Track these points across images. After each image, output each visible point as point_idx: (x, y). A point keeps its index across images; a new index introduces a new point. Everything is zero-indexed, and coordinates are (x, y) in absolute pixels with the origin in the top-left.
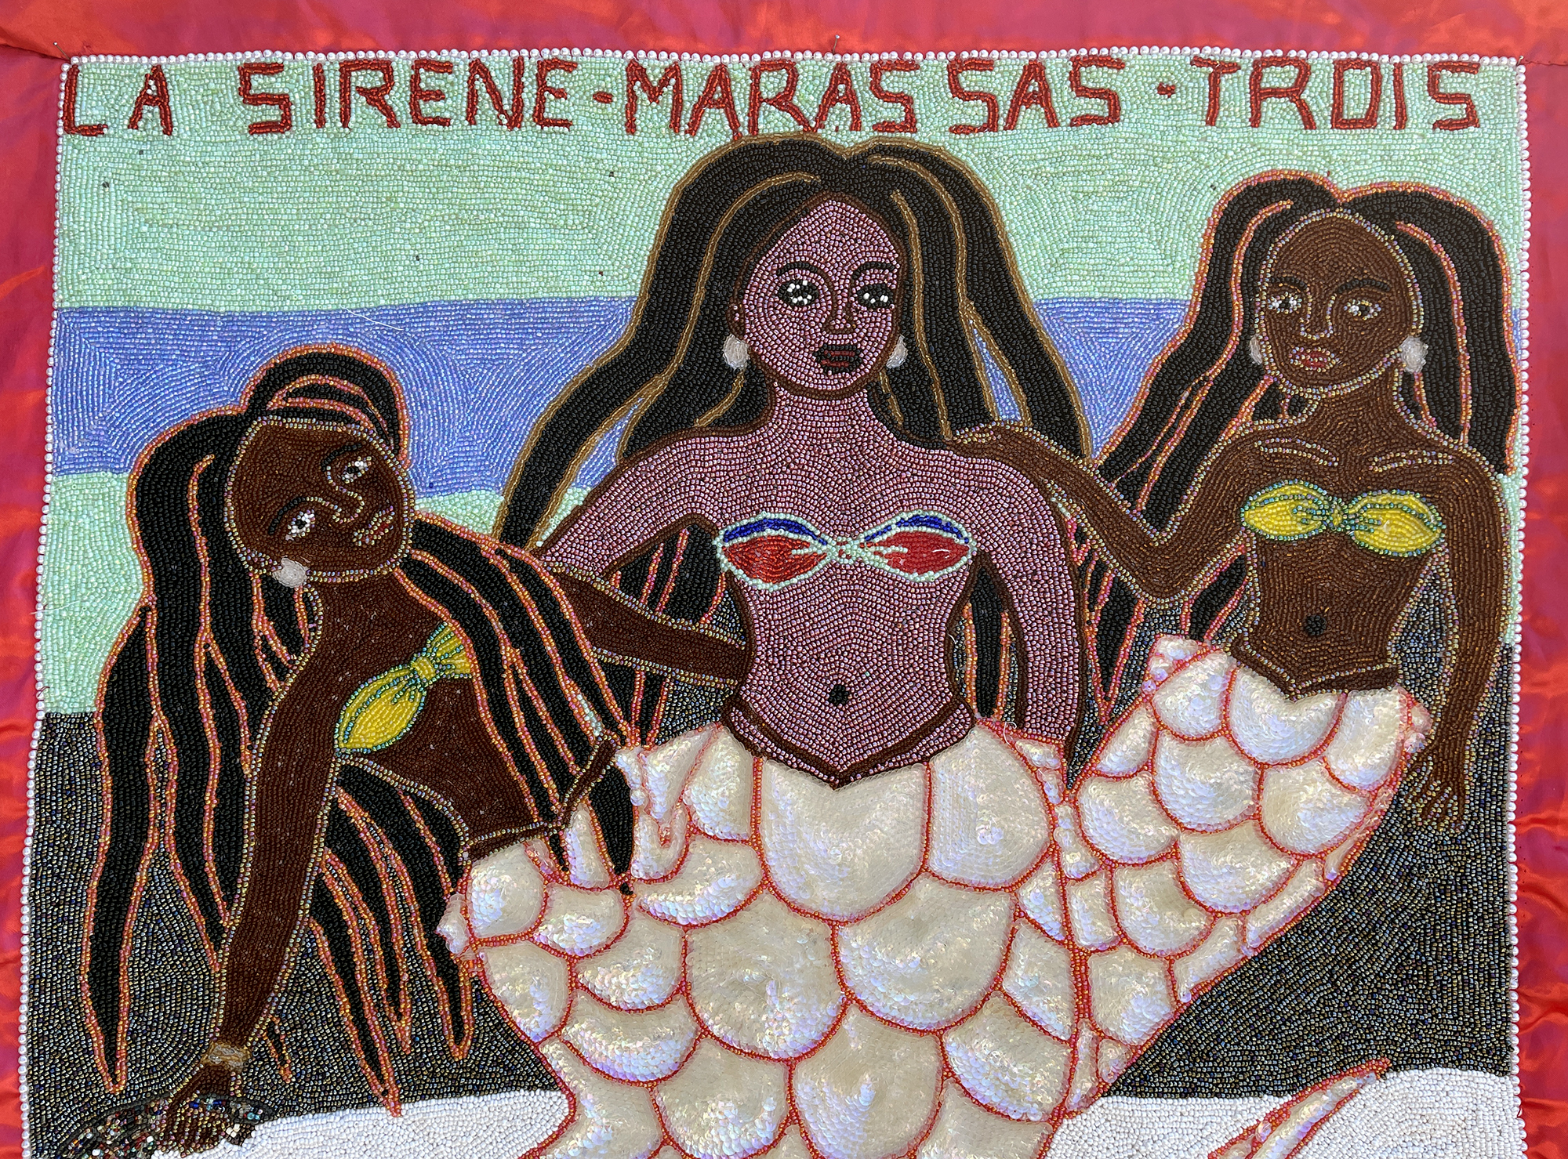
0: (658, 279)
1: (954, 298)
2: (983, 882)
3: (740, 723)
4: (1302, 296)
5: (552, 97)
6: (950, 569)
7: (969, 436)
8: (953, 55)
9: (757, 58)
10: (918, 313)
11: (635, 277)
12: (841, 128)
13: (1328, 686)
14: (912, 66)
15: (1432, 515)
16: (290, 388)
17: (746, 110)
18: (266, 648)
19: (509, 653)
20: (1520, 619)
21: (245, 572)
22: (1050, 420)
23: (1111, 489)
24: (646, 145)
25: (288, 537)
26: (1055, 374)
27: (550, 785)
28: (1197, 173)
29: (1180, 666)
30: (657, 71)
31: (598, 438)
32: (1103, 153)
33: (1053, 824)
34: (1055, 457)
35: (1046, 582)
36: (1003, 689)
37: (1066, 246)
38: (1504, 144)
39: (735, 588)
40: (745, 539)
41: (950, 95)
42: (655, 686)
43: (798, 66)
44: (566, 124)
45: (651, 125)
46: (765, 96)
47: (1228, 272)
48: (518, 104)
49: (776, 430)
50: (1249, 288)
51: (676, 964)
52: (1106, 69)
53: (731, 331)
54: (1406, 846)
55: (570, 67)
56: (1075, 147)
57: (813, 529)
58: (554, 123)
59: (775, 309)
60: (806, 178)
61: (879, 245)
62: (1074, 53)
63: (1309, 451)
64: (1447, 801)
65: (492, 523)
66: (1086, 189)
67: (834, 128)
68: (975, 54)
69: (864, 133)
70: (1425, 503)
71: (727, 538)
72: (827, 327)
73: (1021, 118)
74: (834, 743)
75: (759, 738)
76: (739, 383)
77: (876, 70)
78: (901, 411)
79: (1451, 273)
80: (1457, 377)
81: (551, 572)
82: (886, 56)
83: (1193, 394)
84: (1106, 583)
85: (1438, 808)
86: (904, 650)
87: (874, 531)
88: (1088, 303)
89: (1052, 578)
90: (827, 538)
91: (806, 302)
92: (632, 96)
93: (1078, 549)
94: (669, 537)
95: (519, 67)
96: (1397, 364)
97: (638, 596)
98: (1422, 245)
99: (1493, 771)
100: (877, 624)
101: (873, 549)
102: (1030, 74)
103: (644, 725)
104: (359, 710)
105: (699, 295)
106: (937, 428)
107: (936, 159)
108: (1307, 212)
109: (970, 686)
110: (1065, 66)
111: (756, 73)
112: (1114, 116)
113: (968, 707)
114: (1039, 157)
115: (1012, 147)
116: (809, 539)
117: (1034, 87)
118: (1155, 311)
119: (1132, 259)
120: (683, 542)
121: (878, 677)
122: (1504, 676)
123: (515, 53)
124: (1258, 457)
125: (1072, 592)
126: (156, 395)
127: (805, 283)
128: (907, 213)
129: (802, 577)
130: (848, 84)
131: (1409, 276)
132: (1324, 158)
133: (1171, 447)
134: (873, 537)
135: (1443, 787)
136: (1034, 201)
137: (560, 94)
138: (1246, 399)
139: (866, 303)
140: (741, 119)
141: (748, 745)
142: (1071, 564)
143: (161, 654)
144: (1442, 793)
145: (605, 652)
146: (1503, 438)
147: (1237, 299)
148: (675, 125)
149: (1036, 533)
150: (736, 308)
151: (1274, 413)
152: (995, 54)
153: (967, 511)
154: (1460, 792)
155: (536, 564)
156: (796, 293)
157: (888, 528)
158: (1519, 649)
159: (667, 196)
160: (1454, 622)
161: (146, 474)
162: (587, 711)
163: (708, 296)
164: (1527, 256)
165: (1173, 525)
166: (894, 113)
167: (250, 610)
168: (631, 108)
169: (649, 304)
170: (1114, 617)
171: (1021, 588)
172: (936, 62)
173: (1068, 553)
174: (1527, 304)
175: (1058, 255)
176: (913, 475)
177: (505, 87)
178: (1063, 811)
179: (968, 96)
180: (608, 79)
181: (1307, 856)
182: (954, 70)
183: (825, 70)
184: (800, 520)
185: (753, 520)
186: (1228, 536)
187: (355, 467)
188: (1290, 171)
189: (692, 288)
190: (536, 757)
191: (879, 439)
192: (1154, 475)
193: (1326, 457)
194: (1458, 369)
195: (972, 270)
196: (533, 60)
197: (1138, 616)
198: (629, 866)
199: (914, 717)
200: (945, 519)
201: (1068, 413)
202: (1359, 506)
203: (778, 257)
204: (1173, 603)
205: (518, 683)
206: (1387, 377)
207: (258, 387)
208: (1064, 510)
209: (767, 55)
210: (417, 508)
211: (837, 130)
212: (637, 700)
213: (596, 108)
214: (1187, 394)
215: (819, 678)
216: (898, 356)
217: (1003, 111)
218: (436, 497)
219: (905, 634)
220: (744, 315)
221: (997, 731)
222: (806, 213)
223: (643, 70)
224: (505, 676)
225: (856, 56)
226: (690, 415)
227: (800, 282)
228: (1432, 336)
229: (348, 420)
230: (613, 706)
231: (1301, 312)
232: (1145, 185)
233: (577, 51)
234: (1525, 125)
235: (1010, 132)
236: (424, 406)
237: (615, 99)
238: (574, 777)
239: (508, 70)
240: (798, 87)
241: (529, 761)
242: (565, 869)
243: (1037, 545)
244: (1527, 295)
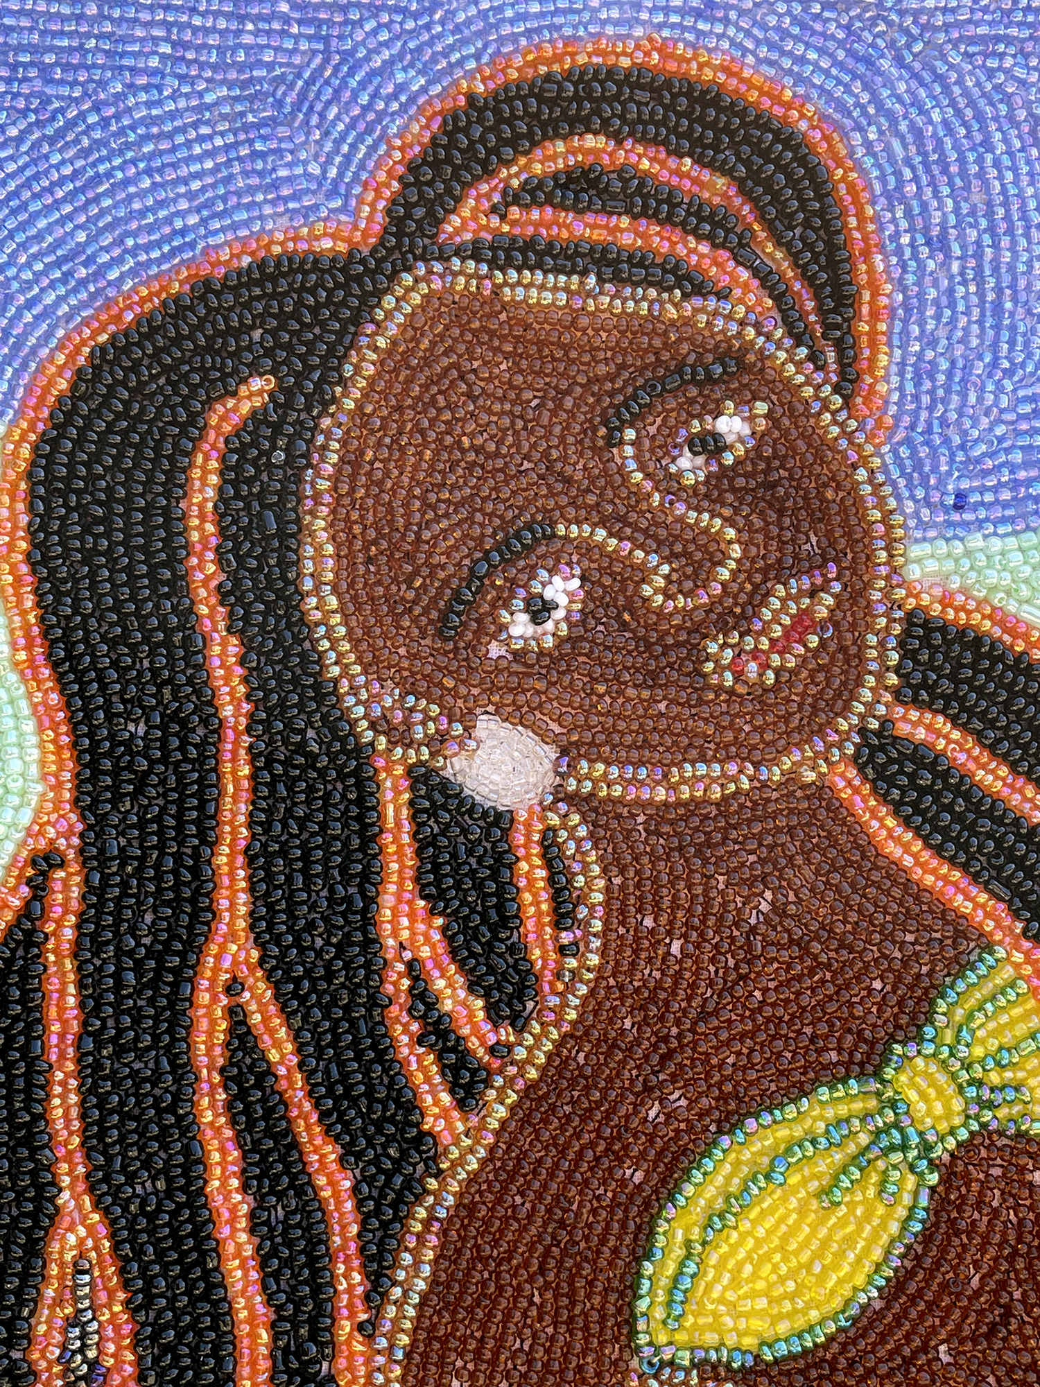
16: (513, 175)
18: (422, 998)
21: (362, 753)
25: (495, 650)
104: (715, 1222)
126: (97, 179)
143: (91, 1006)
161: (61, 428)
167: (369, 880)
187: (716, 436)
207: (412, 168)
210: (914, 573)
218: (976, 541)
229: (693, 284)
236: (940, 245)
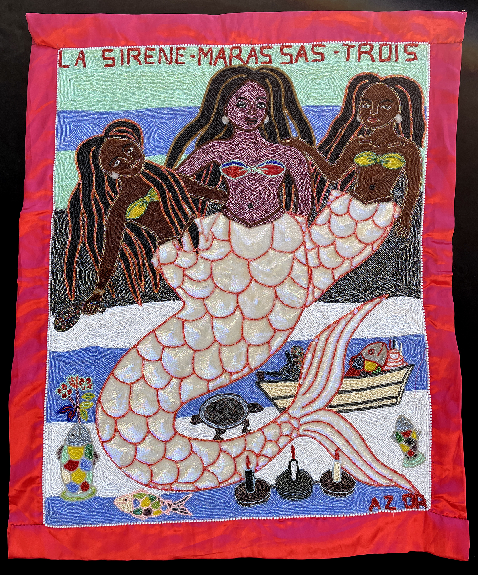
0: (206, 102)
1: (281, 106)
2: (286, 251)
3: (226, 212)
4: (371, 104)
5: (180, 56)
6: (279, 174)
7: (284, 140)
8: (281, 44)
9: (231, 46)
10: (272, 110)
11: (200, 101)
12: (253, 63)
13: (375, 202)
14: (271, 47)
15: (402, 159)
16: (114, 130)
17: (229, 59)
18: (109, 193)
19: (168, 194)
20: (425, 185)
21: (104, 175)
22: (305, 136)
23: (321, 154)
24: (203, 68)
25: (114, 167)
26: (307, 125)
27: (179, 227)
28: (344, 73)
29: (337, 198)
30: (206, 49)
31: (190, 142)
32: (320, 68)
33: (304, 236)
34: (307, 146)
35: (304, 177)
36: (292, 204)
37: (310, 92)
38: (424, 64)
39: (224, 179)
40: (227, 167)
41: (281, 54)
42: (204, 203)
43: (242, 48)
44: (183, 63)
45: (204, 63)
46: (233, 55)
47: (351, 99)
48: (171, 58)
49: (235, 139)
50: (357, 103)
51: (210, 270)
52: (321, 47)
53: (224, 115)
54: (394, 242)
55: (184, 49)
56: (313, 67)
57: (244, 164)
58: (180, 63)
59: (235, 109)
60: (244, 76)
61: (262, 92)
62: (312, 43)
63: (372, 143)
64: (405, 230)
65: (164, 162)
66: (315, 78)
67: (251, 63)
68: (287, 44)
69: (258, 64)
70: (401, 156)
71: (223, 166)
72: (249, 113)
73: (299, 60)
74: (249, 218)
75: (230, 215)
76: (226, 127)
77: (262, 49)
78: (267, 134)
79: (409, 98)
80: (409, 124)
81: (179, 175)
82: (264, 45)
83: (342, 129)
84: (319, 177)
85: (402, 232)
86: (267, 195)
87: (260, 164)
88: (315, 107)
89: (305, 176)
90: (248, 166)
91: (243, 107)
92: (200, 56)
93: (312, 169)
94: (208, 166)
95: (172, 49)
96: (395, 121)
97: (200, 181)
98: (401, 90)
99: (417, 223)
100: (261, 188)
101: (260, 169)
102: (301, 49)
103: (202, 213)
104: (131, 209)
105: (216, 105)
106: (276, 138)
107: (277, 71)
108: (372, 83)
109: (284, 203)
110: (310, 47)
111: (231, 50)
112: (323, 59)
113: (283, 208)
114: (303, 70)
115: (296, 67)
116: (244, 167)
117: (302, 52)
118: (333, 108)
119: (327, 95)
120: (211, 167)
121: (261, 201)
123: (171, 46)
124: (359, 145)
125: (310, 179)
126: (82, 132)
127: (243, 102)
128: (269, 84)
129: (242, 176)
130: (255, 52)
131: (398, 99)
132: (377, 69)
133: (336, 143)
134: (260, 166)
135: (404, 227)
136: (302, 81)
137: (182, 56)
138: (356, 130)
139: (259, 107)
140: (227, 61)
141: (228, 217)
142: (310, 172)
143: (83, 195)
144: (403, 228)
145: (192, 195)
146: (421, 139)
147: (354, 105)
148: (210, 63)
149: (301, 165)
150: (225, 109)
151: (363, 134)
152: (292, 44)
153: (284, 159)
154: (408, 229)
155: (175, 173)
156: (241, 105)
157: (264, 164)
158: (425, 192)
159: (208, 81)
160: (407, 185)
161: (80, 151)
162: (188, 209)
163: (218, 106)
164: (429, 93)
165: (336, 162)
166: (267, 59)
167: (105, 185)
168: (200, 59)
169: (204, 108)
170: (321, 185)
171: (297, 179)
172: (277, 46)
173: (309, 169)
174: (428, 105)
175: (308, 94)
176: (270, 150)
177: (168, 54)
178: (306, 233)
179: (285, 55)
180: (194, 52)
181: (368, 244)
182: (282, 48)
183: (249, 49)
184: (241, 162)
185: (229, 162)
186: (350, 165)
187: (130, 149)
188: (368, 73)
189: (214, 104)
190: (175, 220)
191: (261, 141)
192: (332, 150)
193: (376, 145)
194: (409, 121)
195: (286, 98)
196: (175, 47)
197: (327, 185)
198: (198, 247)
199: (270, 211)
200: (278, 161)
201: (310, 134)
202: (384, 157)
203: (236, 96)
204: (336, 182)
205: (170, 202)
206: (392, 124)
207: (106, 130)
208: (309, 159)
209: (234, 45)
210: (146, 159)
211: (252, 64)
212: (200, 207)
213: (191, 59)
214: (340, 129)
215: (246, 202)
216: (267, 120)
217: (294, 58)
218: (150, 156)
219: (268, 190)
220: (228, 110)
221: (290, 214)
222: (244, 85)
223: (203, 49)
224: (167, 200)
225: (257, 45)
226: (214, 135)
227: (242, 102)
228: (404, 114)
229: (129, 138)
230: (194, 208)
231: (370, 108)
232: (331, 77)
233: (186, 45)
234: (430, 59)
235: (296, 64)
236: (147, 134)
237: (196, 57)
238: (184, 225)
239: (169, 50)
240: (242, 53)
241: (173, 221)
242: (182, 247)
243: (301, 168)
244: (428, 103)
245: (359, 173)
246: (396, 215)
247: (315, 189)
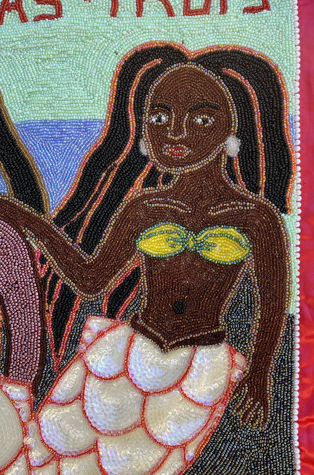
4: (169, 114)
13: (185, 343)
15: (244, 239)
20: (299, 299)
22: (25, 192)
23: (61, 231)
28: (106, 45)
29: (101, 334)
32: (51, 35)
33: (25, 433)
34: (28, 214)
35: (23, 288)
37: (32, 90)
38: (284, 19)
47: (126, 103)
50: (139, 112)
54: (234, 438)
56: (35, 33)
63: (175, 205)
64: (257, 410)
66: (43, 57)
70: (240, 233)
73: (5, 18)
79: (254, 97)
80: (257, 158)
83: (108, 175)
84: (58, 287)
85: (251, 415)
88: (45, 123)
89: (27, 285)
93: (42, 267)
96: (223, 152)
98: (236, 81)
99: (284, 391)
108: (170, 65)
112: (59, 14)
114: (15, 39)
118: (85, 126)
119: (69, 96)
122: (290, 332)
125: (37, 294)
131: (230, 100)
132: (180, 33)
133: (96, 205)
135: (254, 402)
136: (13, 65)
138: (138, 176)
142: (37, 277)
144: (254, 405)
146: (285, 192)
147: (131, 117)
149: (17, 259)
151: (154, 184)
154: (264, 404)
158: (298, 316)
160: (258, 303)
164: (298, 84)
165: (97, 251)
171: (8, 292)
173: (35, 270)
174: (299, 113)
175: (27, 95)
178: (32, 425)
181: (175, 447)
186: (129, 257)
188: (160, 42)
192: (86, 222)
193: (184, 208)
194: (257, 153)
197: (77, 306)
201: (35, 188)
202: (203, 236)
204: (97, 297)
208: (33, 245)
214: (104, 174)
228: (243, 134)
231: (168, 124)
232: (77, 53)
234: (297, 7)
243: (18, 266)
244: (299, 107)
245: (149, 274)
246: (237, 373)
247: (49, 317)
